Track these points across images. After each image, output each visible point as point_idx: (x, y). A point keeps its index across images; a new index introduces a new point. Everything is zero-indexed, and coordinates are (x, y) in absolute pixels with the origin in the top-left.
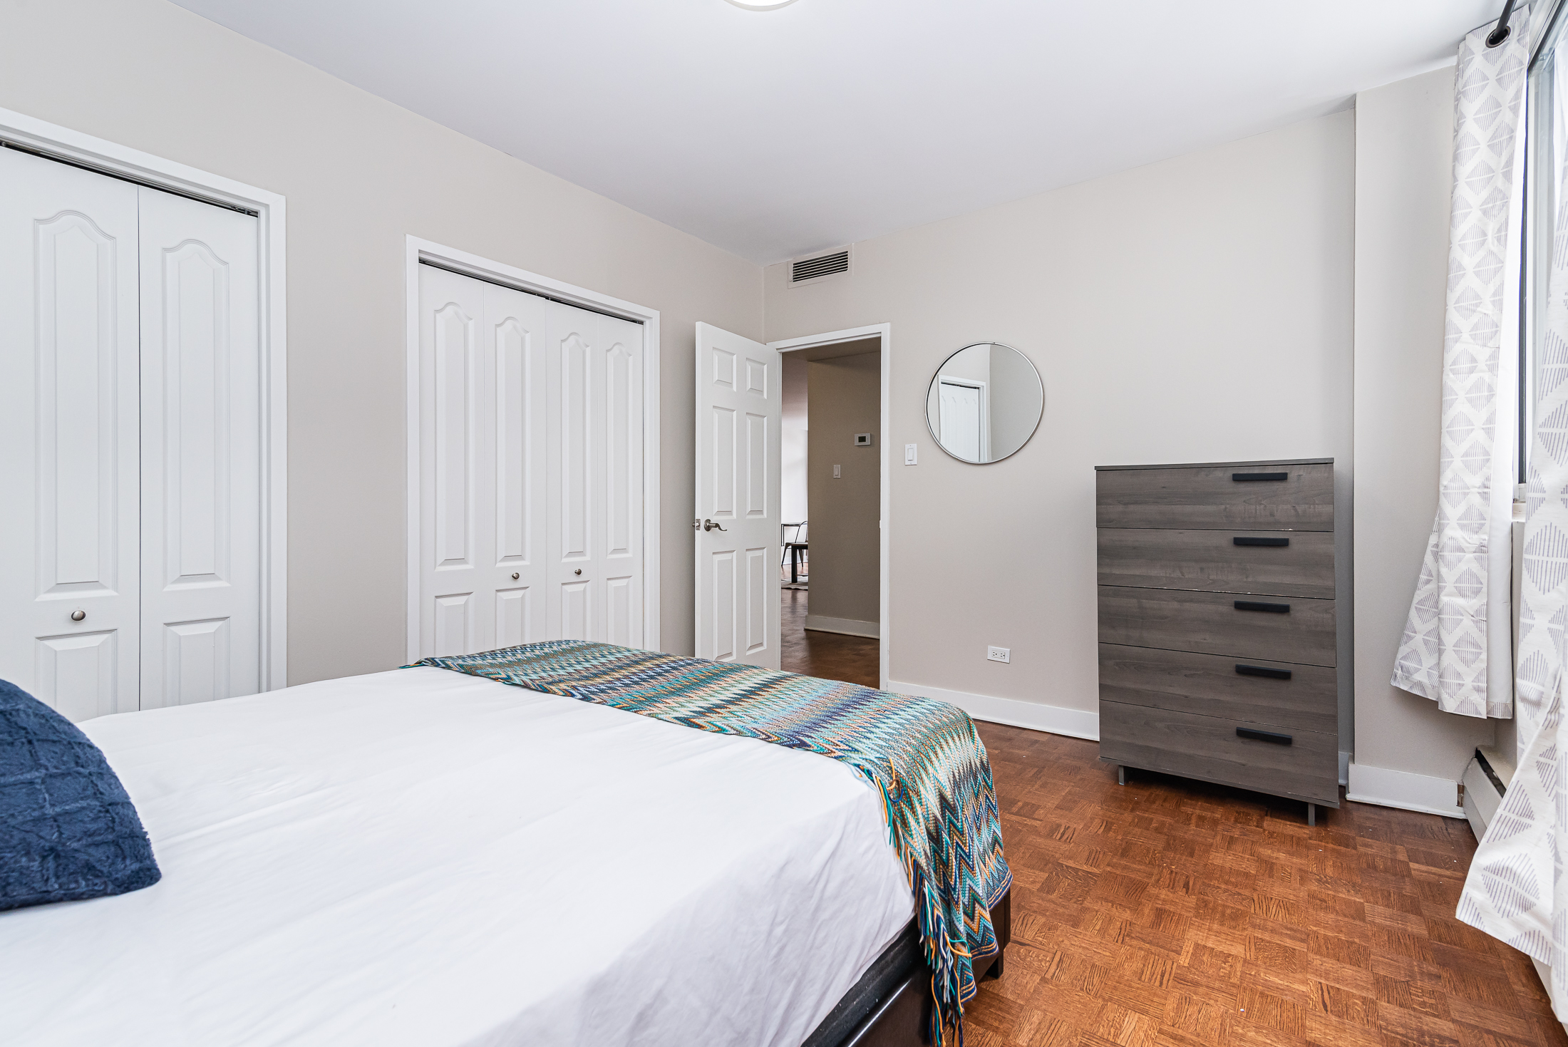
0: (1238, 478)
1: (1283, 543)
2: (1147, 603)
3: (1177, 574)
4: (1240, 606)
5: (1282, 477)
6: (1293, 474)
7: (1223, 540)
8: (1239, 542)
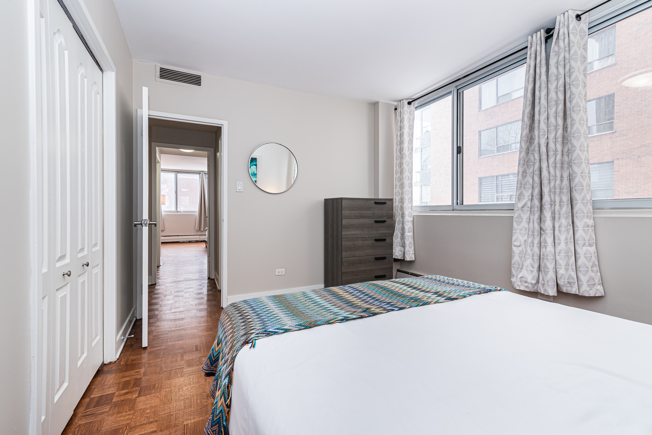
0: (376, 203)
1: (385, 221)
2: (355, 243)
3: (362, 233)
4: (376, 240)
5: (385, 203)
6: (387, 202)
7: (372, 221)
8: (376, 222)
